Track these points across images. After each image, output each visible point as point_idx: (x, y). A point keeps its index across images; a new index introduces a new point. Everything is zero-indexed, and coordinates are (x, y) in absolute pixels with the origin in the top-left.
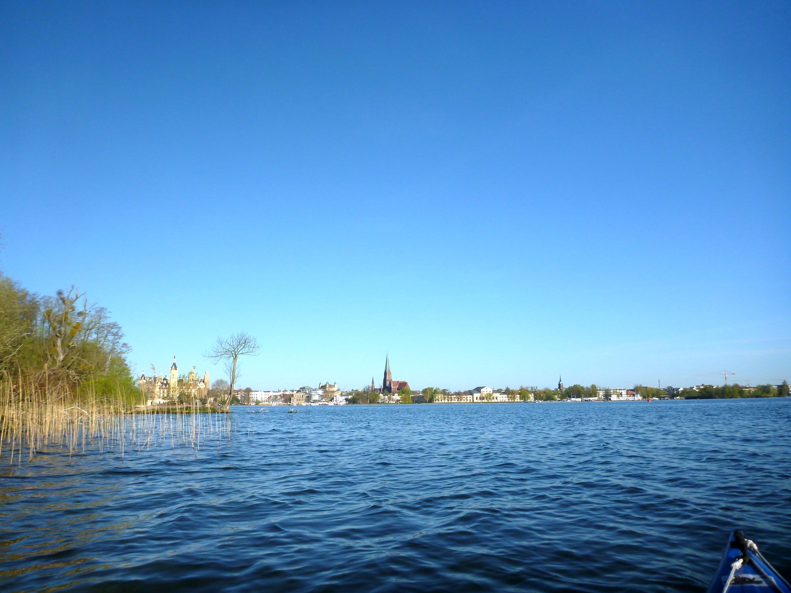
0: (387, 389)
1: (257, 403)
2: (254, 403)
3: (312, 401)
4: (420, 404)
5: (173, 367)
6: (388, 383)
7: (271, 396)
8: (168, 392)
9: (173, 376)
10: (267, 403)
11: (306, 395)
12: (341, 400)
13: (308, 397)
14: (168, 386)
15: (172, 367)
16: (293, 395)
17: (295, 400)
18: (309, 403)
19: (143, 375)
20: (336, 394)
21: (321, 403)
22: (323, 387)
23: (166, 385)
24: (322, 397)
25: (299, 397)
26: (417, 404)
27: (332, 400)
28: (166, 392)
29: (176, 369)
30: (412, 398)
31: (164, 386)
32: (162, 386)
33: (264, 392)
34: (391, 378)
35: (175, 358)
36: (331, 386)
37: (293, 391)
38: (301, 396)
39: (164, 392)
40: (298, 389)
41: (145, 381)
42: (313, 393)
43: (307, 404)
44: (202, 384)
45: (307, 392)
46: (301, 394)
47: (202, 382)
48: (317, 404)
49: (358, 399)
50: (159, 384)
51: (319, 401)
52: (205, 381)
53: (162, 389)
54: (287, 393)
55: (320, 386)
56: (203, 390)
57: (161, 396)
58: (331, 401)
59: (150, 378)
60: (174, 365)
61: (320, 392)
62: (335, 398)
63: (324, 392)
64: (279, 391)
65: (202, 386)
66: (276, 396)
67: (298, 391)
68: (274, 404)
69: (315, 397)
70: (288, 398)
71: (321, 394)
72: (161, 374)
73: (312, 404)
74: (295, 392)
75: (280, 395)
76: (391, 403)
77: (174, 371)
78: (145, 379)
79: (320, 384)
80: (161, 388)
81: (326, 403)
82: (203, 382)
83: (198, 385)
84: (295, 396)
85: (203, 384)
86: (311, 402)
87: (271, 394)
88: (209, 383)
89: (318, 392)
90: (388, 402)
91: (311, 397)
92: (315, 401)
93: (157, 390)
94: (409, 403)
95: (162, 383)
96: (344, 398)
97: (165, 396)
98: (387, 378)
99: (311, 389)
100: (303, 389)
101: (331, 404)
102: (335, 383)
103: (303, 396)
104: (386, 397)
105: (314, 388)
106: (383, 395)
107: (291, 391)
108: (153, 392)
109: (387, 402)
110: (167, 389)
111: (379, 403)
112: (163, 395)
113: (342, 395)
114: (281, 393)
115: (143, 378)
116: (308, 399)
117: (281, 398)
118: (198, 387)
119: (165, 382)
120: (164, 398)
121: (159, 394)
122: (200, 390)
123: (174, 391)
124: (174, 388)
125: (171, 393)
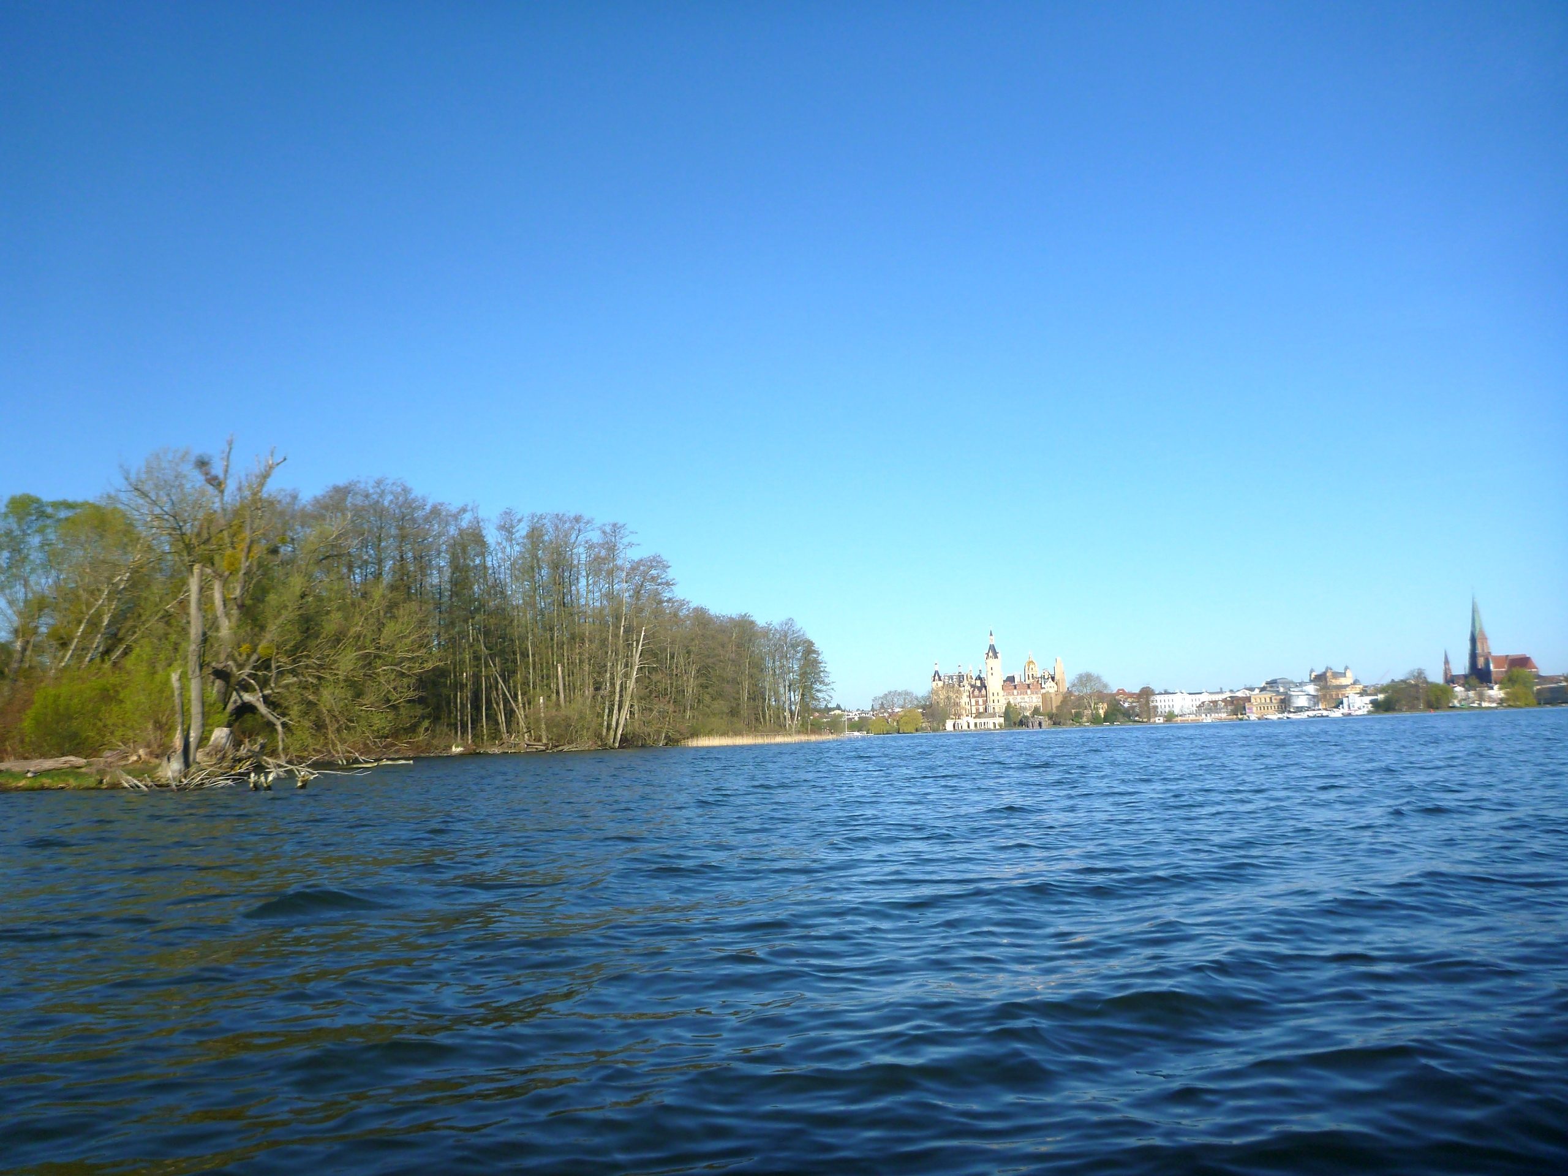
0: (1479, 675)
1: (1170, 717)
2: (1161, 719)
3: (1292, 710)
4: (1558, 708)
5: (991, 654)
6: (1481, 663)
7: (1203, 703)
8: (985, 703)
9: (991, 671)
10: (1193, 717)
11: (1279, 697)
12: (1359, 705)
13: (1283, 701)
14: (983, 691)
15: (988, 654)
16: (1248, 699)
17: (1254, 709)
18: (1286, 714)
19: (936, 672)
20: (1348, 691)
21: (1311, 713)
22: (1320, 679)
23: (980, 689)
24: (1315, 699)
25: (1263, 701)
26: (1549, 708)
27: (1339, 704)
28: (981, 702)
29: (996, 657)
30: (1539, 692)
31: (976, 692)
32: (973, 692)
33: (1190, 694)
34: (1488, 648)
35: (991, 635)
36: (1336, 675)
37: (1252, 689)
38: (1268, 700)
39: (977, 703)
40: (1263, 685)
41: (941, 684)
42: (1294, 692)
43: (1280, 716)
44: (1050, 683)
45: (1281, 690)
46: (1267, 695)
47: (1050, 680)
48: (1303, 715)
49: (1397, 701)
50: (968, 688)
51: (1308, 709)
52: (1057, 678)
53: (974, 697)
54: (1239, 694)
55: (1313, 676)
56: (1053, 696)
57: (974, 711)
58: (1337, 707)
59: (951, 677)
60: (992, 648)
61: (1311, 689)
62: (1345, 700)
63: (1322, 689)
64: (1221, 692)
65: (1050, 687)
66: (1215, 702)
67: (1262, 689)
68: (1208, 719)
69: (1301, 701)
70: (1238, 705)
71: (1313, 693)
72: (971, 668)
73: (1291, 715)
74: (1257, 691)
75: (1224, 700)
76: (1486, 708)
77: (992, 662)
78: (940, 680)
79: (1312, 671)
80: (972, 695)
81: (1325, 713)
82: (1053, 679)
83: (1043, 686)
84: (1253, 700)
85: (1053, 684)
86: (1290, 712)
87: (1206, 698)
88: (1063, 680)
89: (1305, 688)
90: (1479, 704)
91: (1289, 700)
92: (1299, 710)
93: (964, 699)
94: (1527, 705)
95: (972, 686)
96: (1367, 699)
97: (981, 710)
98: (1479, 651)
99: (1288, 684)
100: (1273, 683)
101: (1337, 714)
102: (1346, 668)
103: (1271, 699)
104: (1471, 694)
105: (1297, 680)
106: (1463, 689)
107: (1247, 689)
108: (957, 704)
109: (1476, 705)
110: (982, 697)
111: (1454, 707)
112: (977, 710)
113: (1363, 693)
114: (1227, 695)
115: (937, 677)
116: (1285, 704)
117: (1226, 705)
118: (1043, 691)
119: (978, 683)
120: (979, 715)
121: (968, 707)
122: (1048, 696)
123: (996, 701)
124: (996, 694)
125: (990, 704)
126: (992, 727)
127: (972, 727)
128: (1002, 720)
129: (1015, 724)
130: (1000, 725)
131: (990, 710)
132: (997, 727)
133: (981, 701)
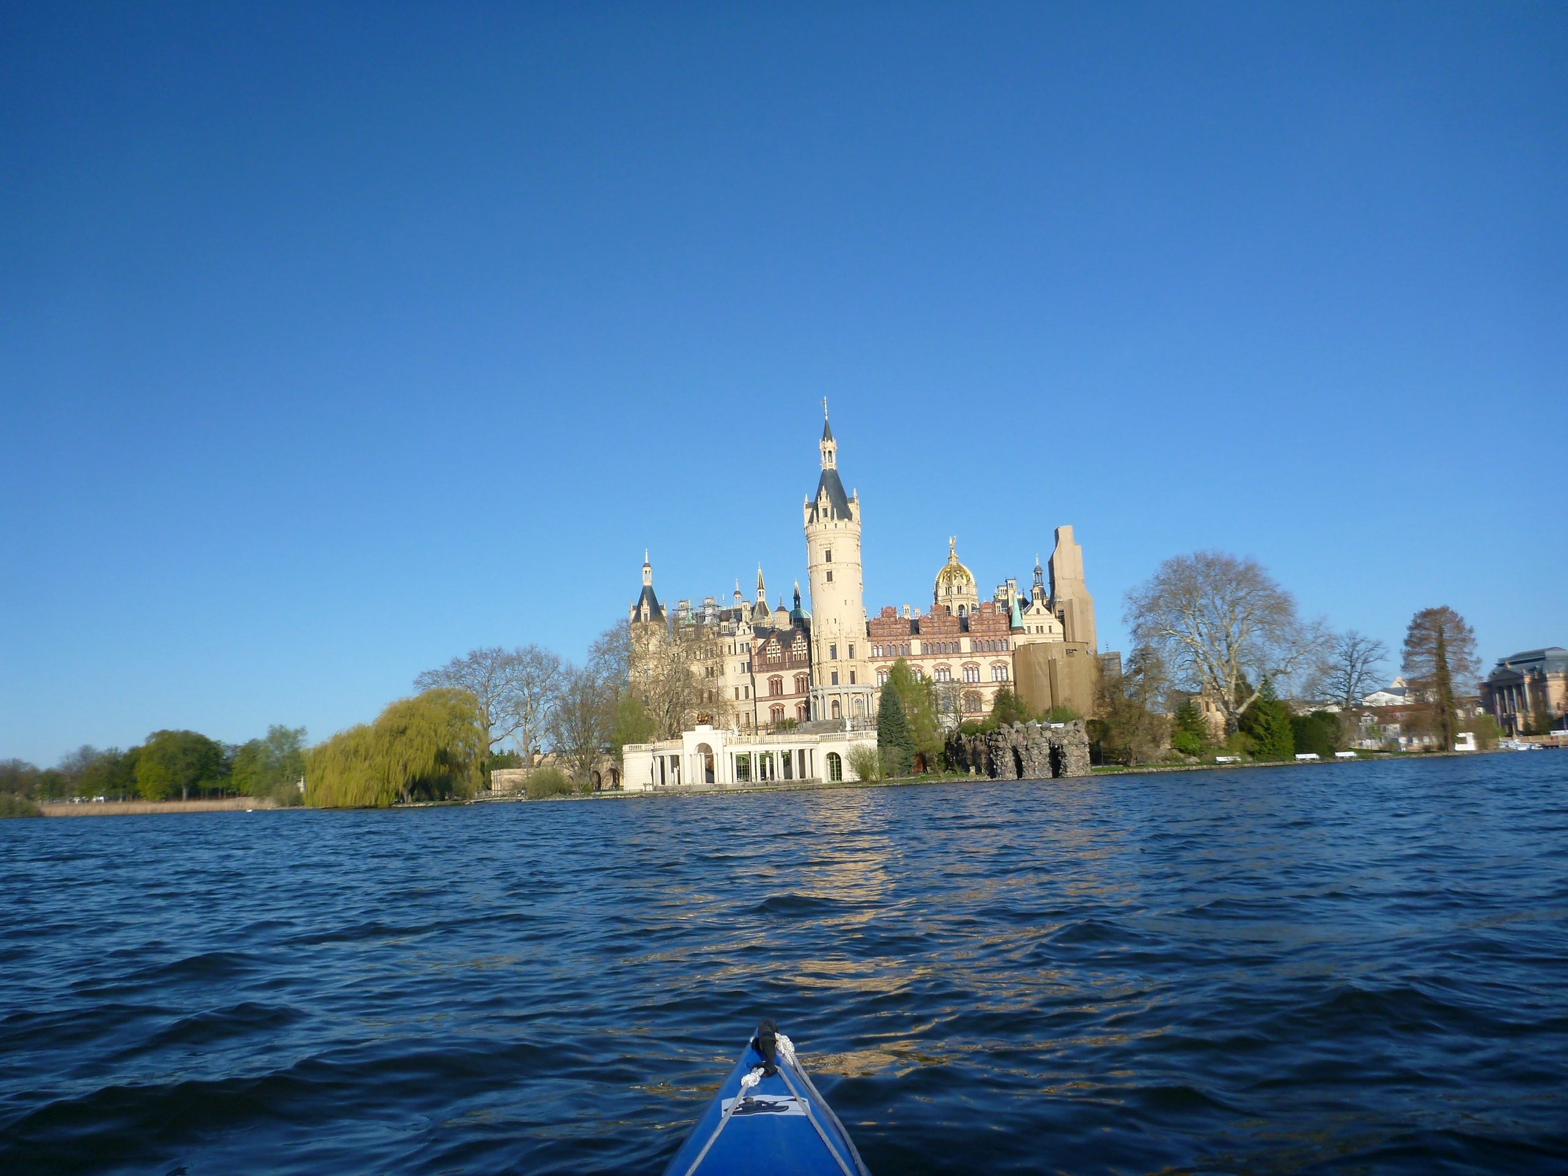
5: (824, 502)
8: (804, 685)
9: (827, 567)
14: (799, 647)
15: (813, 504)
19: (646, 592)
23: (785, 639)
28: (789, 683)
29: (844, 513)
31: (774, 650)
32: (764, 649)
35: (827, 434)
39: (776, 686)
47: (1042, 600)
53: (767, 666)
56: (1058, 655)
57: (766, 713)
60: (830, 480)
65: (1042, 629)
77: (828, 532)
78: (656, 617)
80: (756, 661)
83: (1015, 623)
85: (1049, 620)
93: (733, 677)
95: (760, 632)
97: (791, 711)
108: (708, 698)
110: (794, 664)
112: (776, 712)
115: (646, 609)
118: (1019, 640)
119: (783, 623)
120: (782, 726)
121: (744, 707)
122: (1041, 658)
123: (844, 679)
124: (843, 652)
125: (823, 684)
126: (821, 772)
127: (726, 775)
128: (870, 741)
129: (923, 761)
130: (863, 768)
131: (824, 711)
132: (849, 775)
133: (789, 679)
